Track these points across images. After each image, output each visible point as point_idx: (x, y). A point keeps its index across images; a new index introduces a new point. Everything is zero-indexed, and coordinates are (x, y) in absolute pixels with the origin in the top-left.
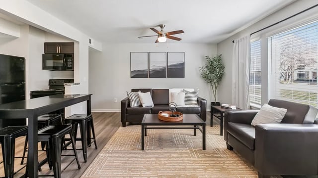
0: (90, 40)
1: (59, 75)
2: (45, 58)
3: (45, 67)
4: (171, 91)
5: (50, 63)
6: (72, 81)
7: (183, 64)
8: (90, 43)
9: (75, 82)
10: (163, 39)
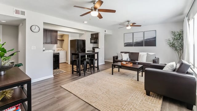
0: (105, 31)
1: (95, 45)
2: (91, 39)
3: (91, 43)
4: (140, 54)
5: (93, 41)
6: (98, 48)
7: (155, 38)
8: (105, 32)
9: (99, 48)
10: (129, 28)
